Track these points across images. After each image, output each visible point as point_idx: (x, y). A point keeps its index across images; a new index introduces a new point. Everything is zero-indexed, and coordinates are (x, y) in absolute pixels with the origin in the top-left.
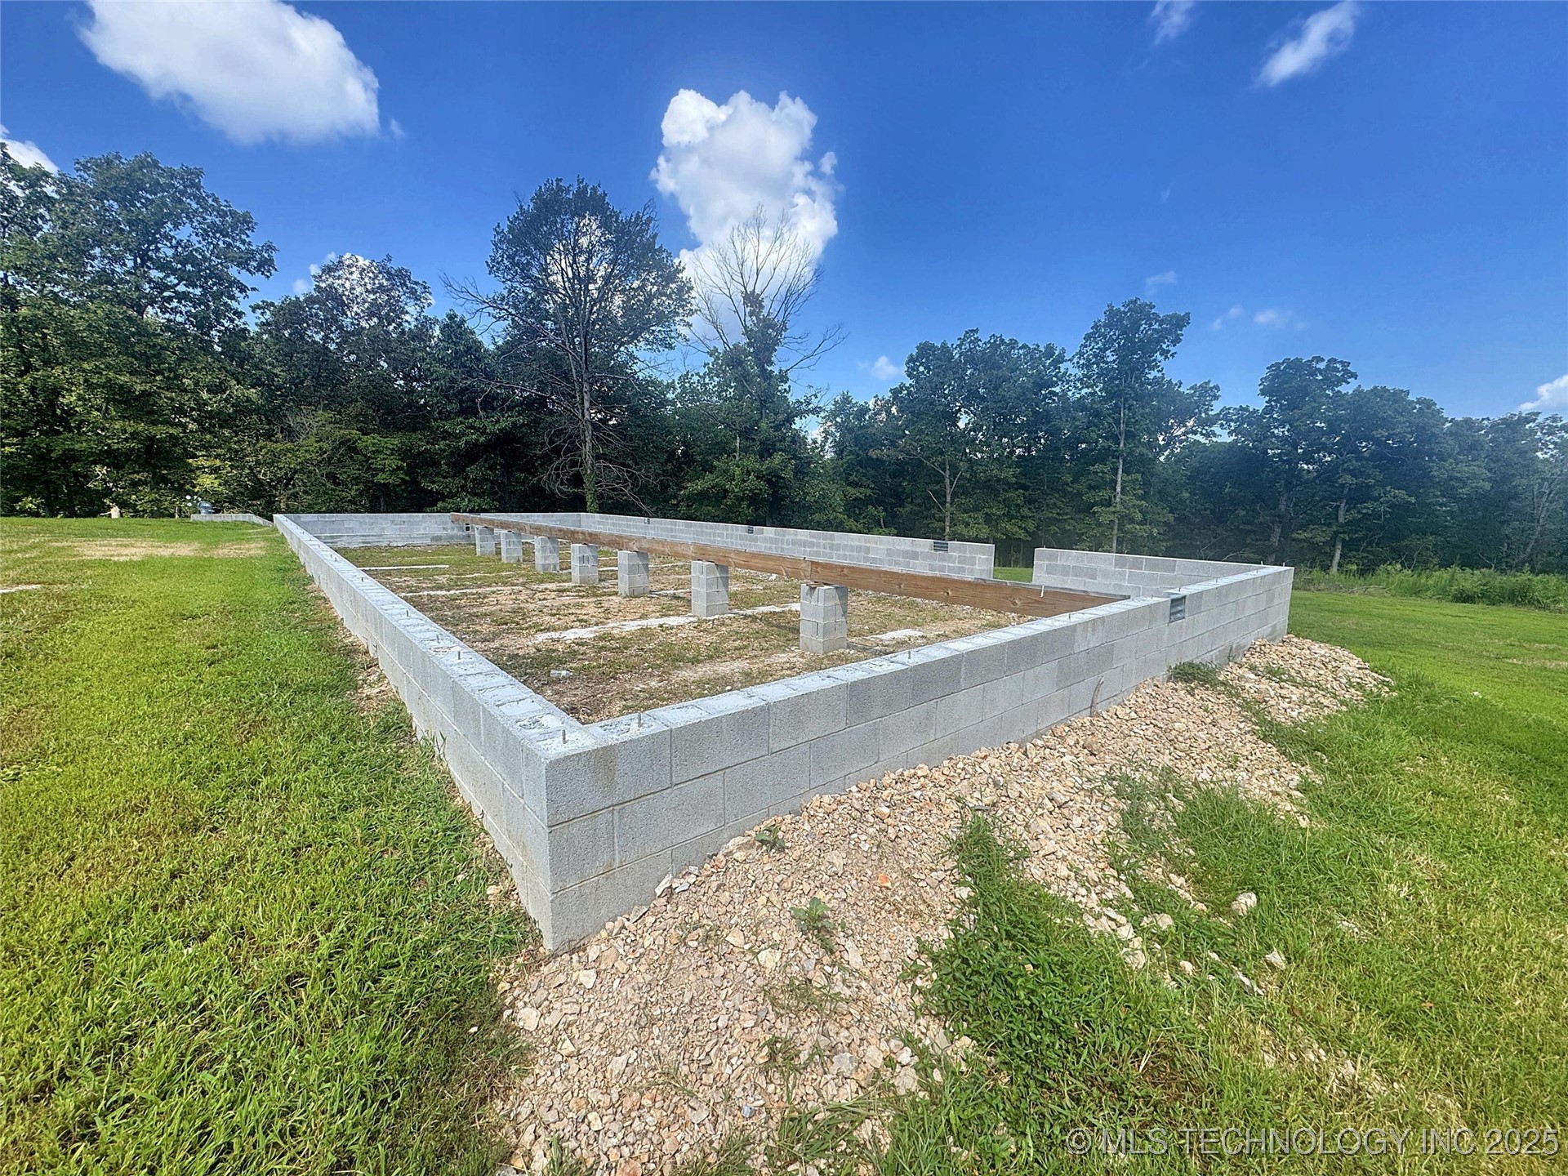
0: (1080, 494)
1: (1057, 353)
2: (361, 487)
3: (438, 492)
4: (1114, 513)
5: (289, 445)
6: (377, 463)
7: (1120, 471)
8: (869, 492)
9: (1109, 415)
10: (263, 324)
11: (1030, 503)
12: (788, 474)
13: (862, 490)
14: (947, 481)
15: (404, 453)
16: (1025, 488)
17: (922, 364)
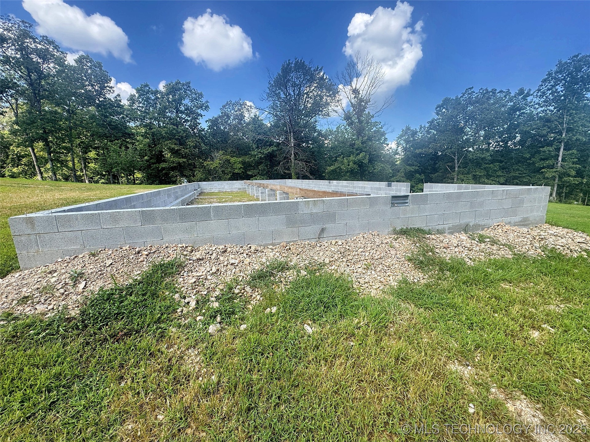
0: (534, 163)
1: (526, 92)
2: (231, 174)
3: (251, 175)
4: (555, 172)
5: (212, 162)
6: (235, 166)
7: (562, 150)
8: (417, 168)
9: (556, 120)
10: (209, 126)
11: (503, 169)
12: (366, 161)
13: (414, 167)
14: (456, 161)
15: (243, 163)
16: (501, 162)
17: (444, 108)
